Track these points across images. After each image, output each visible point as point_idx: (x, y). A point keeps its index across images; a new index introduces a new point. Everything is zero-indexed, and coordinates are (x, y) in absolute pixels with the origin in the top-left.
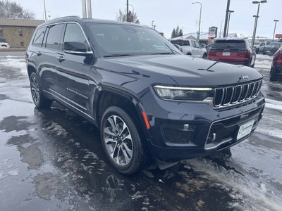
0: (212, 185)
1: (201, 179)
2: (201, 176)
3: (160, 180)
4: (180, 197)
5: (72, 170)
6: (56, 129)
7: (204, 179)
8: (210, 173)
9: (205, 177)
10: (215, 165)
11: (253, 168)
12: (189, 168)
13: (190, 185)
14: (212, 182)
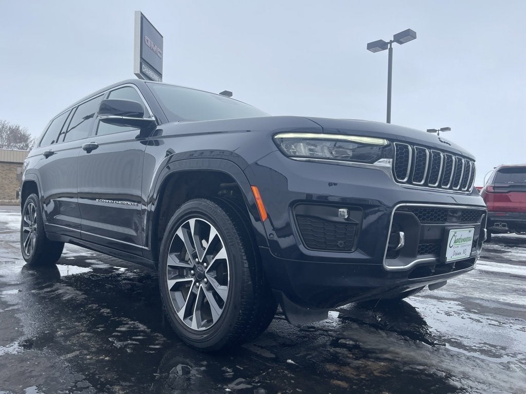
0: (406, 368)
1: (378, 359)
2: (379, 355)
3: (290, 361)
4: (339, 387)
5: (87, 348)
6: (60, 291)
7: (386, 360)
8: (398, 350)
9: (387, 356)
10: (405, 340)
11: (485, 343)
12: (351, 342)
13: (357, 368)
14: (405, 364)
